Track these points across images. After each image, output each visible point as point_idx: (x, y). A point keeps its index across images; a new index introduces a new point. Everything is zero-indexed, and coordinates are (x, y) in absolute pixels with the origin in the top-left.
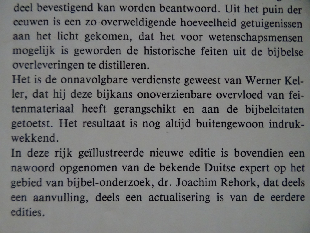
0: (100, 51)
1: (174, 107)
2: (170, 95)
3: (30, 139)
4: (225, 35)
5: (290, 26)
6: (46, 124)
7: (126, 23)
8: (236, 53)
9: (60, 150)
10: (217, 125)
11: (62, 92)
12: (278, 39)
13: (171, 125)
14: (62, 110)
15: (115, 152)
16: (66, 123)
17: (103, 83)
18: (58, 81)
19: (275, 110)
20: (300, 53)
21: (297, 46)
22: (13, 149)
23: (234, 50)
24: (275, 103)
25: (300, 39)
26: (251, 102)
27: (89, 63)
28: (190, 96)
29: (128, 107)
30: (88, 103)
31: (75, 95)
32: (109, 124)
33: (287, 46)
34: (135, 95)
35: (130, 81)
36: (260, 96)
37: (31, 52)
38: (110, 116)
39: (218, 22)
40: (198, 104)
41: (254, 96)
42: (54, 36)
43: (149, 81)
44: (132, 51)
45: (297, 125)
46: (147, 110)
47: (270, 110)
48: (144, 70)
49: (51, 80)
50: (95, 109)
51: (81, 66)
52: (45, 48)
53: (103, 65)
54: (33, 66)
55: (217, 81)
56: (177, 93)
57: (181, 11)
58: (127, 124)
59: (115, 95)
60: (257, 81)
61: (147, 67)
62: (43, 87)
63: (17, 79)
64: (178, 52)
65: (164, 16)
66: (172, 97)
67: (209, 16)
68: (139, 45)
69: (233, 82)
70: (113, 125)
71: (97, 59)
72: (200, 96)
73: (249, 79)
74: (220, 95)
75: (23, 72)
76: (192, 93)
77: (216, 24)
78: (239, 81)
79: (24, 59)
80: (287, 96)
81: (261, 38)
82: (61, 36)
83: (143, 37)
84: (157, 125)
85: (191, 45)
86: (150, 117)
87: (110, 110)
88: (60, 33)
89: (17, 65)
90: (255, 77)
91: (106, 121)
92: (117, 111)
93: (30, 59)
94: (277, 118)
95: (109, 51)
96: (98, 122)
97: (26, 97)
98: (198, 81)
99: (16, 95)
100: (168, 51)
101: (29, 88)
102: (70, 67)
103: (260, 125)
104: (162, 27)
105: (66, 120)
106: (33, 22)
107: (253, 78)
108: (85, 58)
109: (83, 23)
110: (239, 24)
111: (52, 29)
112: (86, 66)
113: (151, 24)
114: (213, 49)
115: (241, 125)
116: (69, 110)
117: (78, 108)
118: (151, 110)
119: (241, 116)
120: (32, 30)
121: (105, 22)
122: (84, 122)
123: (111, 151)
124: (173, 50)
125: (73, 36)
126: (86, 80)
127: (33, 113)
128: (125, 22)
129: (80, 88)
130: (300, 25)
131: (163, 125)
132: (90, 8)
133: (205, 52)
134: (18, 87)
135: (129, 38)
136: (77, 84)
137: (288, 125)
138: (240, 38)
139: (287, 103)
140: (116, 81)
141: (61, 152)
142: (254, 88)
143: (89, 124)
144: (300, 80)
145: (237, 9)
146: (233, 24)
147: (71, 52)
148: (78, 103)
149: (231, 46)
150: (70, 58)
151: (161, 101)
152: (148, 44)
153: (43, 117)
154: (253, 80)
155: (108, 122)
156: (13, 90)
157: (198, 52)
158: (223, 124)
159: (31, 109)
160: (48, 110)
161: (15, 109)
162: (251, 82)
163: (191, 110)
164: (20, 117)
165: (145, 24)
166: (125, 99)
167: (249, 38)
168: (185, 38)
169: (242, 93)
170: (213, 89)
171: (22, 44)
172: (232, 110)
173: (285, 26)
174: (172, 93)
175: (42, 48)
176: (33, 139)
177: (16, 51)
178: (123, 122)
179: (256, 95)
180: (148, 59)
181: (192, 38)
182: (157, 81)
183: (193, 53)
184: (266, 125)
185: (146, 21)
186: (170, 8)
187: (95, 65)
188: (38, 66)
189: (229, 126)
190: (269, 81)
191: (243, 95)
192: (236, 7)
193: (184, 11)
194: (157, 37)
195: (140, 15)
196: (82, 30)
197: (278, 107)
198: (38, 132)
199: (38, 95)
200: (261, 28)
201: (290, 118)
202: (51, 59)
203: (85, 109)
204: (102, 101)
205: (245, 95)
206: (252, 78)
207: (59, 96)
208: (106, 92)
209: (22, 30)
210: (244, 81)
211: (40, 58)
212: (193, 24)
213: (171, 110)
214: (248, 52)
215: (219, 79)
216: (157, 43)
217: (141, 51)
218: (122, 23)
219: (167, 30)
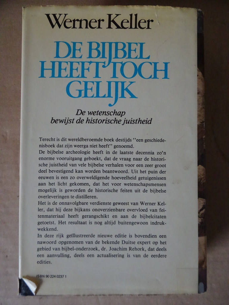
0: (76, 190)
1: (108, 216)
2: (107, 210)
3: (46, 230)
4: (131, 183)
5: (160, 179)
6: (53, 223)
7: (88, 178)
8: (136, 191)
10: (127, 223)
11: (60, 209)
12: (155, 185)
13: (107, 223)
14: (60, 217)
15: (82, 235)
17: (77, 205)
18: (58, 204)
19: (153, 217)
20: (165, 191)
21: (163, 188)
22: (38, 234)
24: (153, 214)
25: (165, 185)
26: (143, 213)
27: (71, 196)
28: (116, 210)
29: (88, 216)
30: (71, 213)
31: (65, 210)
33: (159, 188)
34: (91, 210)
35: (89, 204)
36: (146, 210)
37: (46, 191)
38: (80, 219)
39: (128, 177)
40: (119, 214)
41: (144, 211)
42: (56, 184)
43: (98, 204)
44: (90, 191)
45: (163, 223)
46: (96, 217)
47: (151, 217)
48: (95, 199)
49: (55, 203)
50: (74, 216)
51: (68, 197)
52: (53, 189)
53: (78, 197)
54: (47, 197)
55: (127, 204)
56: (110, 209)
58: (88, 223)
59: (83, 210)
60: (145, 204)
61: (96, 198)
62: (51, 207)
63: (40, 203)
64: (110, 191)
65: (105, 175)
67: (124, 175)
68: (93, 188)
69: (134, 204)
70: (82, 223)
71: (75, 194)
72: (120, 210)
73: (142, 203)
74: (129, 210)
75: (43, 200)
76: (116, 209)
77: (127, 179)
78: (137, 204)
79: (43, 194)
80: (158, 211)
81: (147, 185)
82: (59, 184)
83: (95, 184)
84: (101, 223)
85: (116, 188)
86: (97, 220)
87: (80, 217)
88: (59, 183)
89: (40, 197)
90: (144, 202)
91: (79, 221)
92: (83, 217)
93: (46, 194)
94: (154, 220)
95: (80, 191)
96: (75, 222)
97: (44, 211)
98: (119, 204)
99: (39, 210)
100: (106, 191)
101: (45, 207)
102: (63, 198)
103: (147, 223)
104: (103, 180)
105: (61, 221)
106: (47, 178)
108: (69, 194)
109: (69, 178)
110: (137, 178)
111: (55, 181)
112: (70, 197)
113: (99, 178)
114: (126, 190)
115: (138, 223)
116: (63, 217)
117: (66, 216)
118: (98, 217)
119: (138, 219)
120: (46, 181)
121: (79, 178)
122: (69, 222)
123: (81, 235)
124: (108, 190)
125: (64, 184)
126: (70, 204)
127: (47, 218)
129: (67, 207)
130: (165, 178)
131: (103, 223)
132: (72, 172)
133: (122, 191)
134: (41, 207)
135: (89, 185)
136: (66, 205)
137: (159, 223)
138: (138, 185)
139: (159, 213)
140: (83, 204)
141: (59, 235)
142: (144, 207)
143: (71, 223)
144: (165, 204)
145: (137, 172)
146: (135, 178)
147: (64, 191)
148: (66, 213)
149: (134, 188)
150: (63, 194)
151: (103, 213)
152: (97, 187)
153: (51, 220)
155: (79, 222)
156: (38, 208)
157: (119, 191)
158: (130, 223)
159: (46, 216)
160: (54, 216)
161: (39, 216)
162: (142, 204)
163: (116, 216)
164: (41, 220)
165: (96, 178)
166: (87, 212)
167: (142, 184)
168: (114, 185)
169: (138, 209)
170: (126, 207)
171: (42, 187)
172: (134, 217)
173: (158, 179)
175: (51, 189)
176: (47, 230)
177: (39, 190)
178: (86, 222)
180: (97, 194)
181: (117, 184)
182: (101, 204)
183: (117, 191)
184: (149, 223)
186: (107, 171)
187: (74, 196)
188: (49, 197)
189: (133, 224)
190: (150, 204)
192: (136, 171)
193: (113, 173)
194: (101, 184)
195: (94, 175)
196: (69, 181)
197: (154, 216)
198: (49, 226)
199: (50, 210)
200: (147, 180)
201: (160, 220)
202: (55, 194)
203: (70, 216)
204: (77, 213)
205: (140, 210)
207: (58, 210)
208: (79, 209)
209: (43, 181)
210: (140, 204)
211: (50, 194)
212: (117, 178)
213: (107, 217)
214: (141, 191)
215: (128, 203)
216: (101, 187)
217: (94, 190)
218: (86, 178)
219: (106, 181)
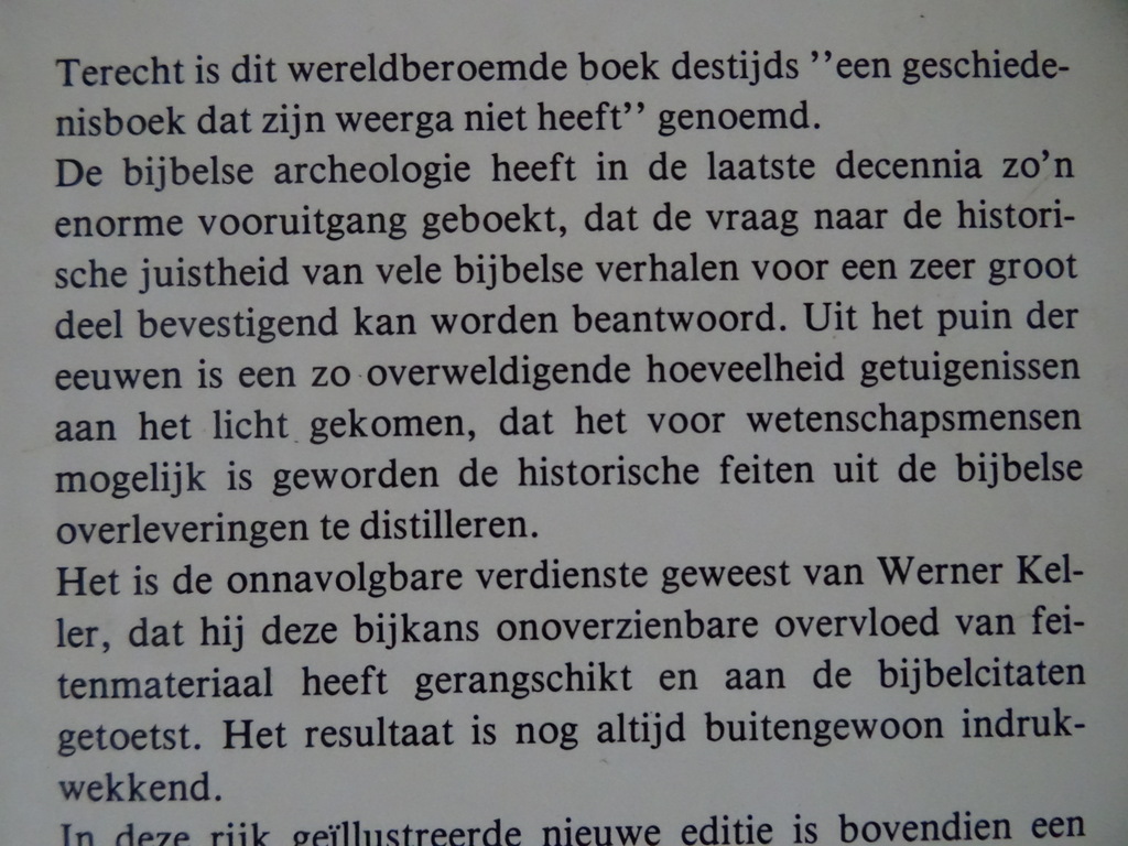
0: (363, 477)
1: (625, 672)
2: (613, 629)
3: (124, 791)
4: (806, 411)
5: (1034, 374)
6: (177, 737)
7: (455, 375)
8: (844, 474)
9: (226, 830)
10: (777, 730)
11: (233, 623)
12: (993, 421)
13: (616, 735)
14: (232, 689)
15: (420, 833)
16: (247, 734)
17: (376, 590)
18: (219, 584)
19: (984, 677)
20: (1071, 471)
21: (1061, 445)
22: (66, 827)
23: (838, 465)
24: (983, 650)
25: (1071, 419)
26: (898, 649)
27: (325, 521)
28: (684, 631)
29: (464, 675)
30: (323, 660)
31: (279, 633)
32: (399, 735)
33: (1024, 446)
34: (487, 629)
35: (470, 580)
36: (928, 625)
37: (119, 485)
38: (401, 707)
39: (779, 364)
40: (710, 658)
41: (910, 628)
42: (202, 425)
43: (539, 578)
44: (477, 475)
45: (1060, 725)
46: (530, 683)
47: (964, 675)
48: (518, 540)
49: (192, 583)
50: (346, 684)
51: (299, 529)
52: (172, 469)
53: (377, 526)
54: (129, 533)
55: (775, 575)
56: (638, 622)
57: (648, 329)
58: (463, 733)
59: (419, 631)
60: (920, 571)
61: (528, 531)
62: (165, 608)
63: (75, 582)
64: (638, 476)
65: (590, 348)
66: (620, 636)
67: (747, 346)
68: (502, 453)
69: (833, 578)
70: (411, 738)
71: (354, 505)
72: (716, 629)
73: (891, 565)
74: (789, 625)
75: (95, 557)
76: (690, 622)
77: (774, 375)
78: (854, 574)
79: (97, 508)
80: (1024, 625)
81: (931, 421)
82: (225, 427)
83: (516, 424)
84: (566, 736)
85: (684, 448)
86: (541, 708)
87: (401, 684)
88: (224, 416)
89: (71, 532)
90: (911, 559)
91: (387, 724)
92: (424, 687)
93: (119, 511)
94: (990, 702)
95: (396, 476)
96: (358, 729)
97: (106, 645)
98: (712, 576)
99: (69, 637)
100: (602, 474)
101: (117, 613)
102: (258, 535)
103: (931, 727)
104: (581, 386)
105: (247, 723)
106: (127, 379)
107: (903, 563)
108: (310, 504)
109: (304, 377)
110: (853, 371)
111: (192, 402)
112: (315, 530)
113: (542, 377)
114: (761, 462)
115: (864, 729)
116: (256, 688)
117: (287, 682)
118: (544, 683)
119: (865, 698)
120: (122, 405)
121: (381, 374)
122: (310, 731)
123: (407, 831)
124: (621, 468)
125: (268, 427)
126: (314, 582)
127: (132, 701)
128: (451, 371)
129: (297, 608)
130: (1070, 368)
131: (586, 733)
132: (327, 326)
133: (735, 472)
134: (80, 610)
135: (465, 430)
136: (282, 595)
137: (1028, 726)
138: (856, 422)
139: (1024, 648)
140: (420, 581)
141: (230, 835)
142: (908, 599)
143: (326, 736)
144: (1072, 568)
145: (845, 317)
146: (832, 371)
147: (263, 482)
148: (287, 662)
149: (826, 449)
150: (259, 505)
151: (581, 652)
152: (532, 448)
153: (167, 711)
154: (904, 571)
155: (393, 727)
156: (60, 621)
157: (710, 472)
158: (799, 728)
159: (122, 687)
160: (184, 688)
161: (71, 688)
162: (896, 577)
163: (686, 679)
164: (87, 714)
165: (521, 377)
166: (454, 644)
167: (889, 419)
168: (665, 426)
169: (864, 618)
170: (763, 603)
171: (88, 457)
172: (831, 677)
173: (1019, 375)
174: (619, 621)
175: (161, 469)
176: (134, 791)
177: (66, 480)
178: (447, 726)
179: (915, 621)
180: (532, 503)
181: (689, 423)
182: (566, 579)
183: (692, 476)
184: (953, 727)
185: (526, 367)
186: (608, 318)
187: (347, 525)
188: (146, 533)
189: (822, 733)
190: (960, 571)
191: (868, 622)
192: (844, 309)
193: (660, 329)
194: (564, 422)
195: (503, 347)
196: (302, 404)
197: (991, 665)
198: (152, 765)
199: (149, 636)
200: (931, 383)
201: (1034, 701)
202: (192, 507)
203: (315, 684)
204: (374, 653)
205: (876, 623)
206: (900, 561)
207: (222, 638)
208: (387, 620)
209: (89, 405)
210: (874, 573)
211: (151, 506)
212: (692, 372)
213: (617, 680)
214: (887, 472)
215: (784, 567)
216: (564, 446)
217: (509, 473)
218: (439, 375)
219: (599, 399)
